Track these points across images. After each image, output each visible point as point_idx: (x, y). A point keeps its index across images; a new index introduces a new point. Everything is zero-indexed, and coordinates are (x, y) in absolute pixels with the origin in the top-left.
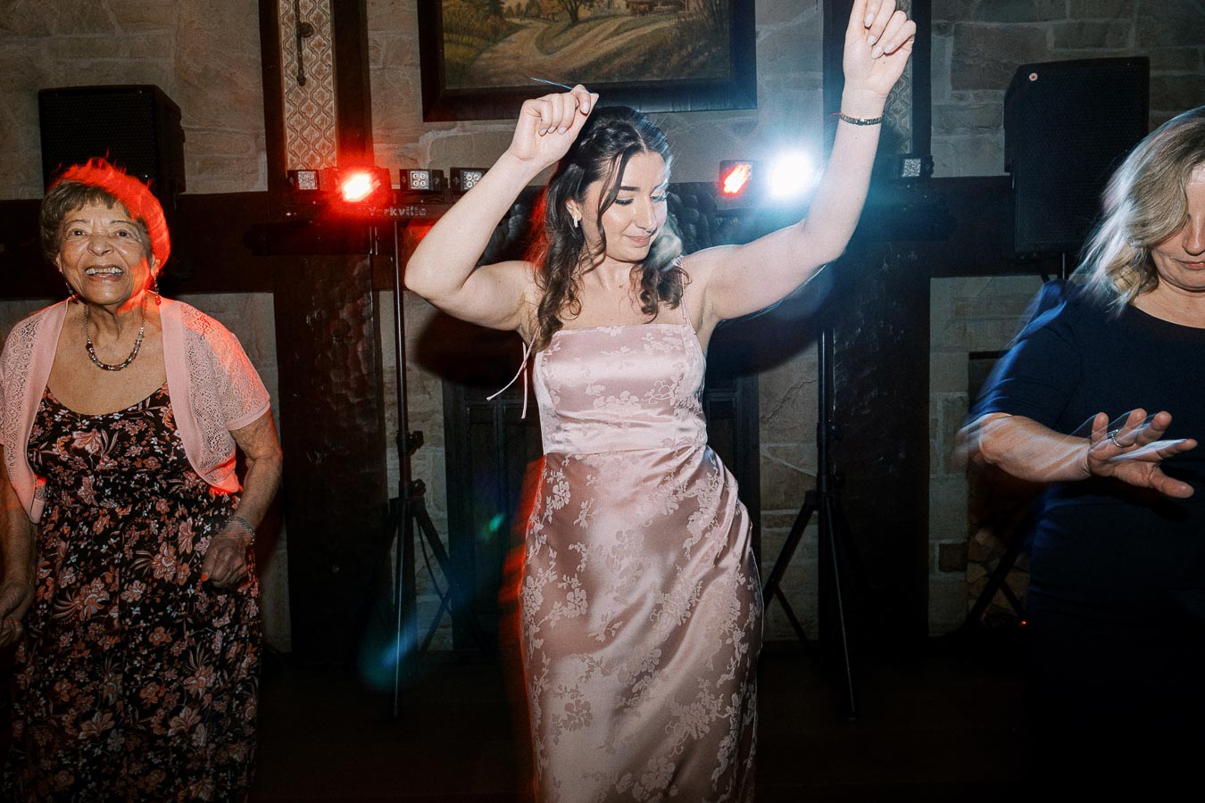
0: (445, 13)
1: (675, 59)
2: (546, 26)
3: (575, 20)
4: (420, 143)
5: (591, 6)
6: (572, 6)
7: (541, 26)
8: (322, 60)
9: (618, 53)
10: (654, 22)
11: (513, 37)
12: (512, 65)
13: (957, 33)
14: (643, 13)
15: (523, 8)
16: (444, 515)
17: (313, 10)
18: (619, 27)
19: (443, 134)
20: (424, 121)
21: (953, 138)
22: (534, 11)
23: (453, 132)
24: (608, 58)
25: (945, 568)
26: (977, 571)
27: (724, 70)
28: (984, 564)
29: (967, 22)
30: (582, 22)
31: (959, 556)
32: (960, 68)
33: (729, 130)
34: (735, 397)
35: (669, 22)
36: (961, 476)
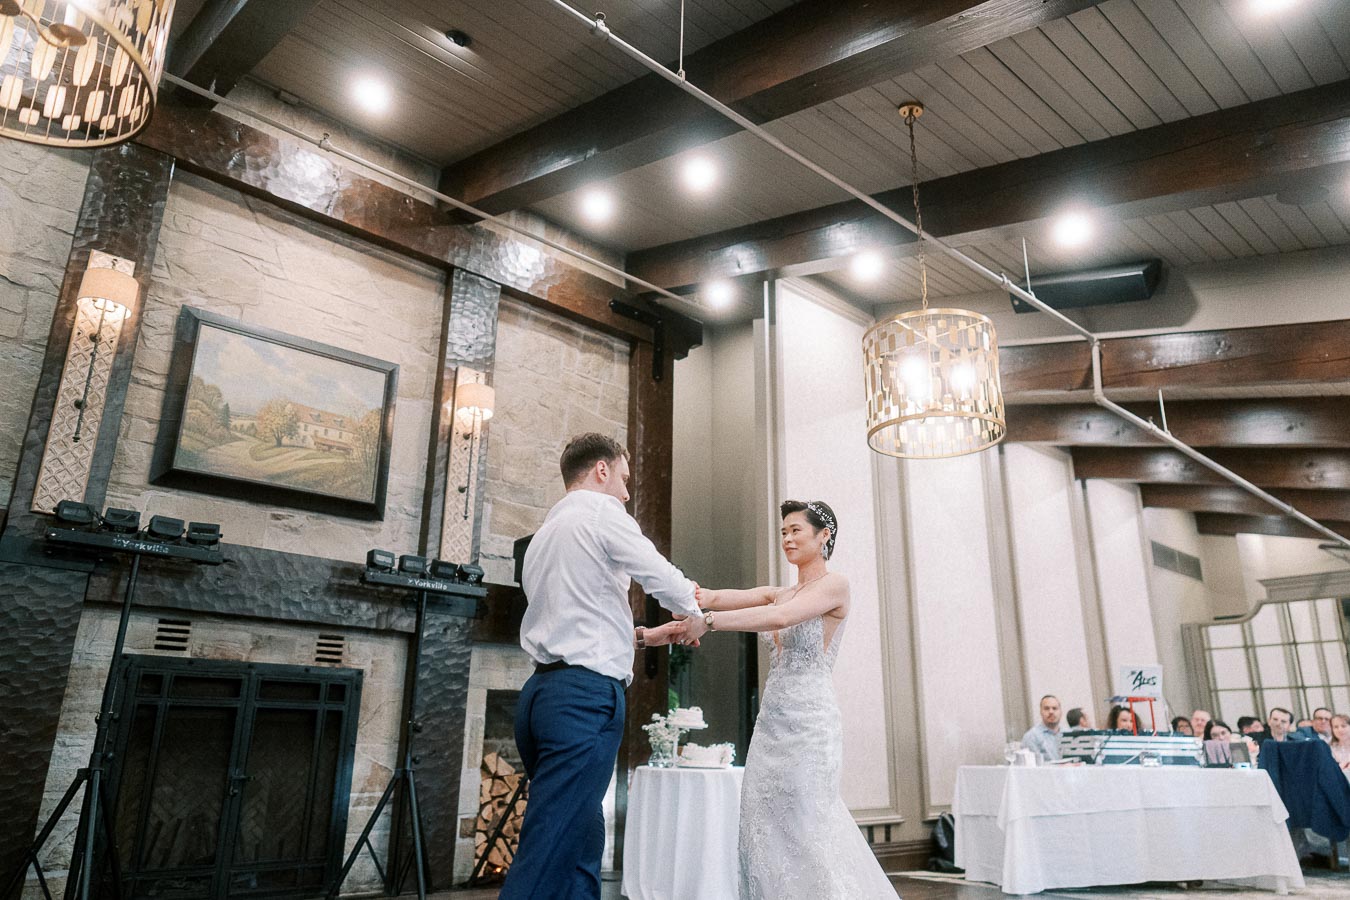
0: (187, 417)
1: (340, 482)
2: (259, 443)
3: (279, 444)
4: (142, 496)
5: (291, 439)
6: (278, 436)
7: (255, 442)
8: (88, 427)
9: (306, 470)
10: (330, 458)
11: (234, 444)
12: (231, 461)
13: (493, 503)
14: (324, 451)
15: (245, 428)
18: (308, 455)
19: (161, 494)
22: (252, 431)
24: (297, 472)
25: (463, 836)
26: (481, 838)
27: (368, 496)
28: (485, 833)
29: (499, 498)
30: (284, 446)
31: (472, 826)
32: (494, 522)
33: (363, 531)
34: (344, 708)
35: (339, 460)
36: (477, 771)
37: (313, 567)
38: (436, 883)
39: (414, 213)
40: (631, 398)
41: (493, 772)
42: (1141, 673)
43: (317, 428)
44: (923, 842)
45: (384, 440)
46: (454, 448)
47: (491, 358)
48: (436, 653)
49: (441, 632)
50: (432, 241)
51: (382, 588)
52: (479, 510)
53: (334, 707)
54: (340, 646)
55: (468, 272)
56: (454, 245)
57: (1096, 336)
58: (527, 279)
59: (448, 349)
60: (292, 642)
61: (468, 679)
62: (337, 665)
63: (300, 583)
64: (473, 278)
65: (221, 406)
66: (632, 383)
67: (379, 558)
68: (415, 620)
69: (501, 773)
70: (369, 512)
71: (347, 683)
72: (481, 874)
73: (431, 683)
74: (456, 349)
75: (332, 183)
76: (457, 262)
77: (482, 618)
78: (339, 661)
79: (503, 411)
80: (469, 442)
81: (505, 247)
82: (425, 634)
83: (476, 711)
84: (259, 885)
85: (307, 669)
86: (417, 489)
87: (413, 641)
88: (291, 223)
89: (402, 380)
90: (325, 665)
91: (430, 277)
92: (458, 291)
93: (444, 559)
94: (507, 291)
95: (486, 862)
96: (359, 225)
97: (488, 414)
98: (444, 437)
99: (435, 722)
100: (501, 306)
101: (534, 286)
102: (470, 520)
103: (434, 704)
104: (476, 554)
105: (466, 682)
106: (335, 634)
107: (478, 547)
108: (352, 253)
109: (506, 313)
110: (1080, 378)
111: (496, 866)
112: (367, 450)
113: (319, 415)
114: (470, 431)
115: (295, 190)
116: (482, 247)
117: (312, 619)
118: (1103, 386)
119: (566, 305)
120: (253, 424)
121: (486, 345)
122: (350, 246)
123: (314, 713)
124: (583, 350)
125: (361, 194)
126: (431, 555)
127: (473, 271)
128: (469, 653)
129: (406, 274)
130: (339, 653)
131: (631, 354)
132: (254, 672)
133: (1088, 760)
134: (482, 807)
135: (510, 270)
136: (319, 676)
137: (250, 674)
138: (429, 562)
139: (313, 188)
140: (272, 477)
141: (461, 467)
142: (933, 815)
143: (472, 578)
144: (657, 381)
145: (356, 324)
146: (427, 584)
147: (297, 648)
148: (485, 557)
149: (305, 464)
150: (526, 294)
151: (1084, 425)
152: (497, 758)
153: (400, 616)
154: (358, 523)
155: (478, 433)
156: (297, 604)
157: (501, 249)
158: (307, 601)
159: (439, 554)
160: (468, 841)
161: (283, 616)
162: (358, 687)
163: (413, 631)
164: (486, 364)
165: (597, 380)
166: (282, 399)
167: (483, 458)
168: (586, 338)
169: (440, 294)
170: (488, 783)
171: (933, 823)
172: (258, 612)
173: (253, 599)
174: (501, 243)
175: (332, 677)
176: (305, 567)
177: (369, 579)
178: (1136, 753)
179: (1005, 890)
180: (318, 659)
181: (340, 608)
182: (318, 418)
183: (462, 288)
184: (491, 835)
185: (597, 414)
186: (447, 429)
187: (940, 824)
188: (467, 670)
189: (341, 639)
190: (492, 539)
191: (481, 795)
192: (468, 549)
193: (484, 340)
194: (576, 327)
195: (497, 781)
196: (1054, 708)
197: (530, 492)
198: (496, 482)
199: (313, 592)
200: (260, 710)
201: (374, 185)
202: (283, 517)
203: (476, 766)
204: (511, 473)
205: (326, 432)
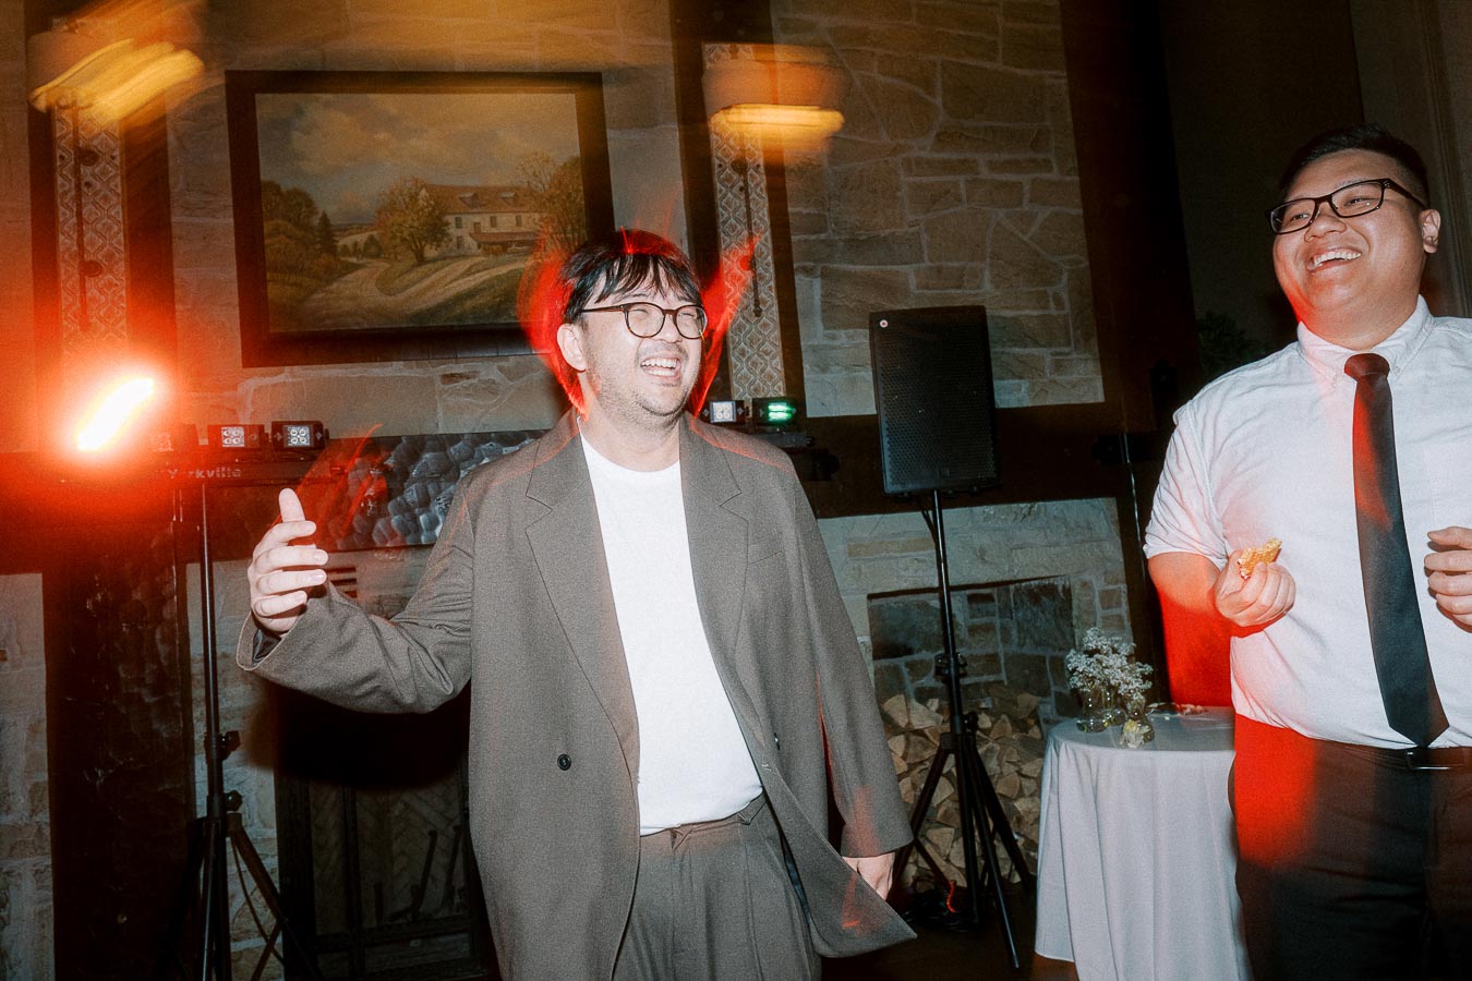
0: (268, 251)
2: (388, 266)
3: (421, 260)
4: (240, 389)
5: (438, 246)
6: (416, 246)
7: (383, 265)
8: (112, 301)
9: (470, 294)
10: (510, 262)
11: (350, 277)
12: (348, 305)
13: (823, 276)
14: (496, 254)
15: (361, 246)
16: (272, 833)
17: (103, 247)
18: (471, 267)
19: (268, 381)
20: (244, 367)
21: (828, 377)
22: (373, 250)
23: (280, 378)
24: (460, 298)
29: (831, 264)
30: (429, 262)
35: (525, 263)
41: (903, 725)
43: (477, 219)
46: (720, 193)
52: (785, 292)
65: (316, 221)
69: (917, 725)
112: (570, 236)
113: (475, 196)
120: (371, 238)
141: (739, 224)
149: (470, 283)
152: (907, 704)
166: (409, 185)
182: (476, 201)
185: (1000, 64)
192: (778, 365)
195: (913, 738)
198: (823, 236)
202: (461, 376)
204: (847, 214)
205: (493, 222)
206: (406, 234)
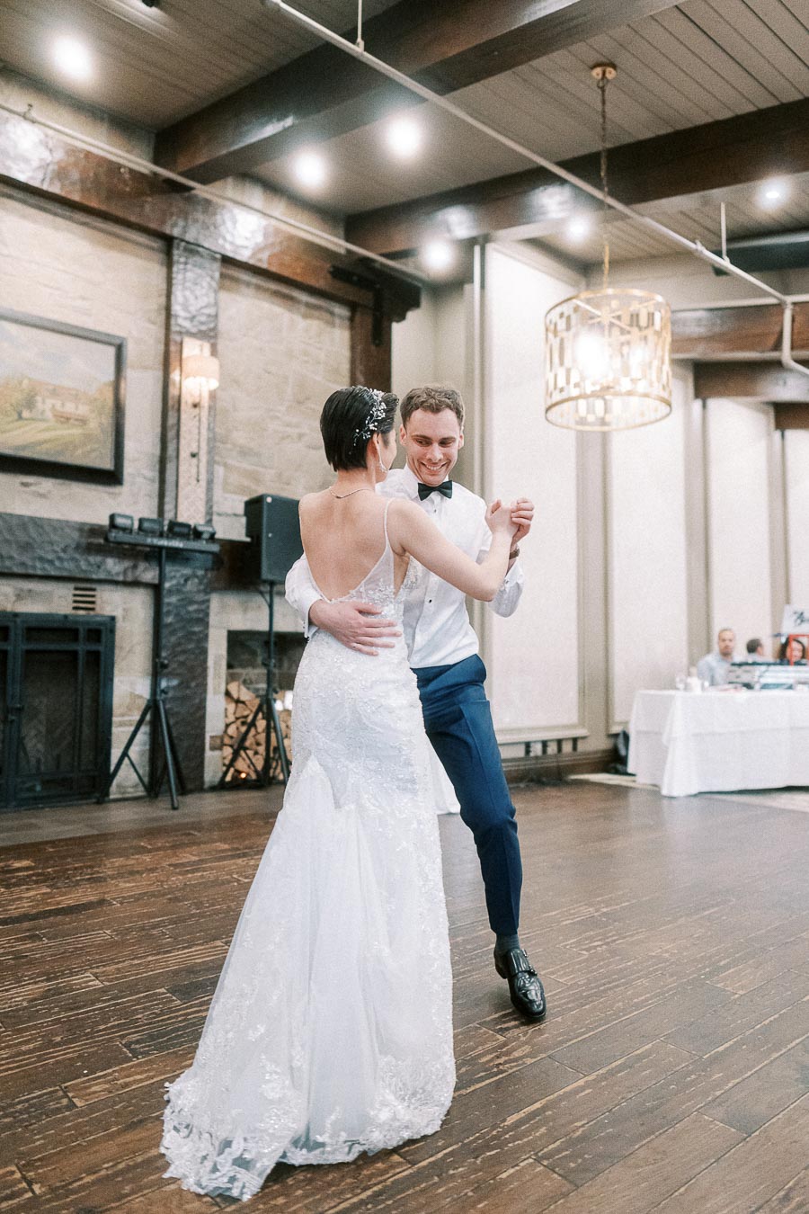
1: (80, 451)
3: (20, 417)
5: (31, 412)
6: (19, 409)
9: (45, 442)
10: (69, 429)
14: (62, 423)
18: (47, 427)
21: (223, 519)
24: (40, 443)
25: (213, 748)
26: (228, 751)
27: (108, 464)
28: (231, 746)
29: (230, 461)
30: (26, 419)
31: (218, 741)
32: (225, 483)
33: (106, 496)
34: (101, 648)
35: (76, 431)
36: (222, 697)
37: (62, 529)
38: (190, 786)
39: (130, 182)
40: (353, 362)
41: (236, 697)
42: (802, 614)
43: (53, 401)
44: (604, 751)
45: (119, 409)
46: (183, 416)
47: (214, 329)
48: (179, 600)
49: (182, 581)
50: (150, 212)
51: (127, 547)
52: (210, 472)
53: (93, 647)
54: (93, 596)
55: (188, 243)
56: (172, 214)
57: (790, 299)
58: (246, 247)
59: (173, 321)
60: (51, 594)
61: (208, 623)
62: (92, 613)
63: (51, 543)
64: (193, 249)
66: (353, 348)
67: (119, 521)
68: (157, 572)
69: (242, 698)
70: (111, 477)
71: (102, 628)
72: (228, 778)
73: (177, 626)
74: (180, 321)
75: (46, 155)
76: (176, 232)
77: (218, 569)
78: (93, 609)
79: (228, 379)
80: (197, 410)
81: (222, 215)
82: (167, 585)
83: (217, 649)
84: (42, 789)
85: (66, 617)
86: (153, 454)
87: (157, 589)
88: (10, 197)
89: (131, 352)
90: (82, 612)
91: (152, 249)
92: (178, 262)
93: (181, 519)
94: (227, 261)
95: (232, 770)
96: (76, 197)
97: (214, 384)
98: (173, 407)
99: (181, 658)
100: (223, 276)
101: (254, 254)
102: (203, 483)
103: (179, 644)
104: (209, 513)
105: (207, 625)
106: (88, 586)
107: (211, 507)
108: (74, 225)
109: (227, 283)
110: (771, 341)
111: (240, 772)
112: (103, 421)
113: (54, 390)
114: (197, 401)
115: (9, 163)
116: (200, 216)
117: (65, 574)
118: (793, 348)
119: (286, 273)
121: (209, 316)
122: (70, 219)
123: (75, 653)
124: (305, 316)
125: (76, 164)
126: (169, 516)
127: (192, 241)
128: (208, 601)
129: (129, 246)
130: (93, 602)
131: (352, 319)
132: (18, 620)
133: (748, 686)
134: (227, 726)
135: (229, 237)
136: (77, 622)
137: (15, 622)
138: (166, 522)
139: (27, 161)
140: (17, 448)
141: (192, 434)
142: (616, 729)
143: (206, 536)
144: (377, 345)
145: (83, 298)
146: (164, 543)
147: (56, 599)
148: (219, 515)
149: (46, 435)
150: (246, 263)
151: (781, 382)
152: (239, 687)
153: (146, 569)
154: (100, 488)
155: (205, 403)
156: (51, 562)
157: (218, 217)
158: (60, 559)
159: (176, 514)
160: (217, 753)
161: (39, 572)
162: (112, 631)
163: (156, 581)
164: (210, 335)
165: (318, 345)
166: (18, 375)
167: (212, 425)
168: (308, 305)
169: (162, 264)
170: (232, 707)
171: (616, 736)
172: (16, 570)
173: (11, 558)
174: (219, 210)
175: (88, 623)
176: (55, 529)
177: (112, 539)
178: (791, 681)
179: (665, 792)
180: (75, 608)
181: (90, 564)
182: (55, 392)
183: (182, 260)
184: (235, 747)
185: (318, 378)
186: (176, 398)
187: (621, 736)
188: (207, 615)
189: (94, 590)
190: (226, 499)
191: (226, 716)
192: (202, 509)
193: (207, 311)
194: (296, 294)
195: (240, 705)
196: (730, 640)
197: (258, 455)
198: (226, 446)
199: (64, 550)
200: (28, 652)
201: (88, 154)
202: (32, 484)
203: (220, 693)
204: (240, 437)
205: (63, 405)
206: (13, 401)
